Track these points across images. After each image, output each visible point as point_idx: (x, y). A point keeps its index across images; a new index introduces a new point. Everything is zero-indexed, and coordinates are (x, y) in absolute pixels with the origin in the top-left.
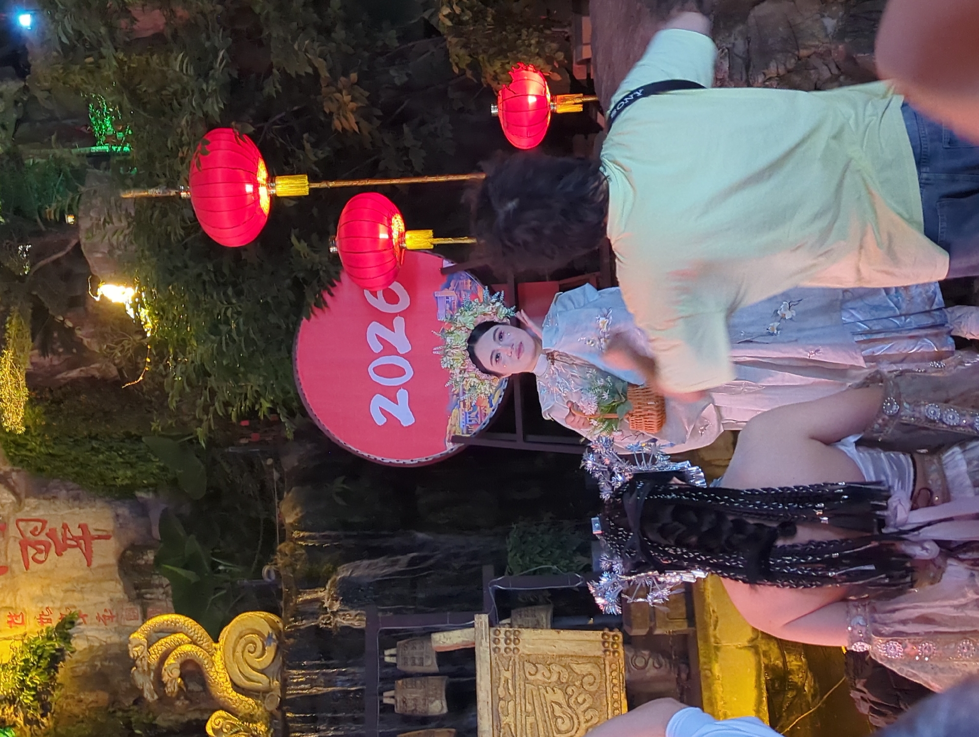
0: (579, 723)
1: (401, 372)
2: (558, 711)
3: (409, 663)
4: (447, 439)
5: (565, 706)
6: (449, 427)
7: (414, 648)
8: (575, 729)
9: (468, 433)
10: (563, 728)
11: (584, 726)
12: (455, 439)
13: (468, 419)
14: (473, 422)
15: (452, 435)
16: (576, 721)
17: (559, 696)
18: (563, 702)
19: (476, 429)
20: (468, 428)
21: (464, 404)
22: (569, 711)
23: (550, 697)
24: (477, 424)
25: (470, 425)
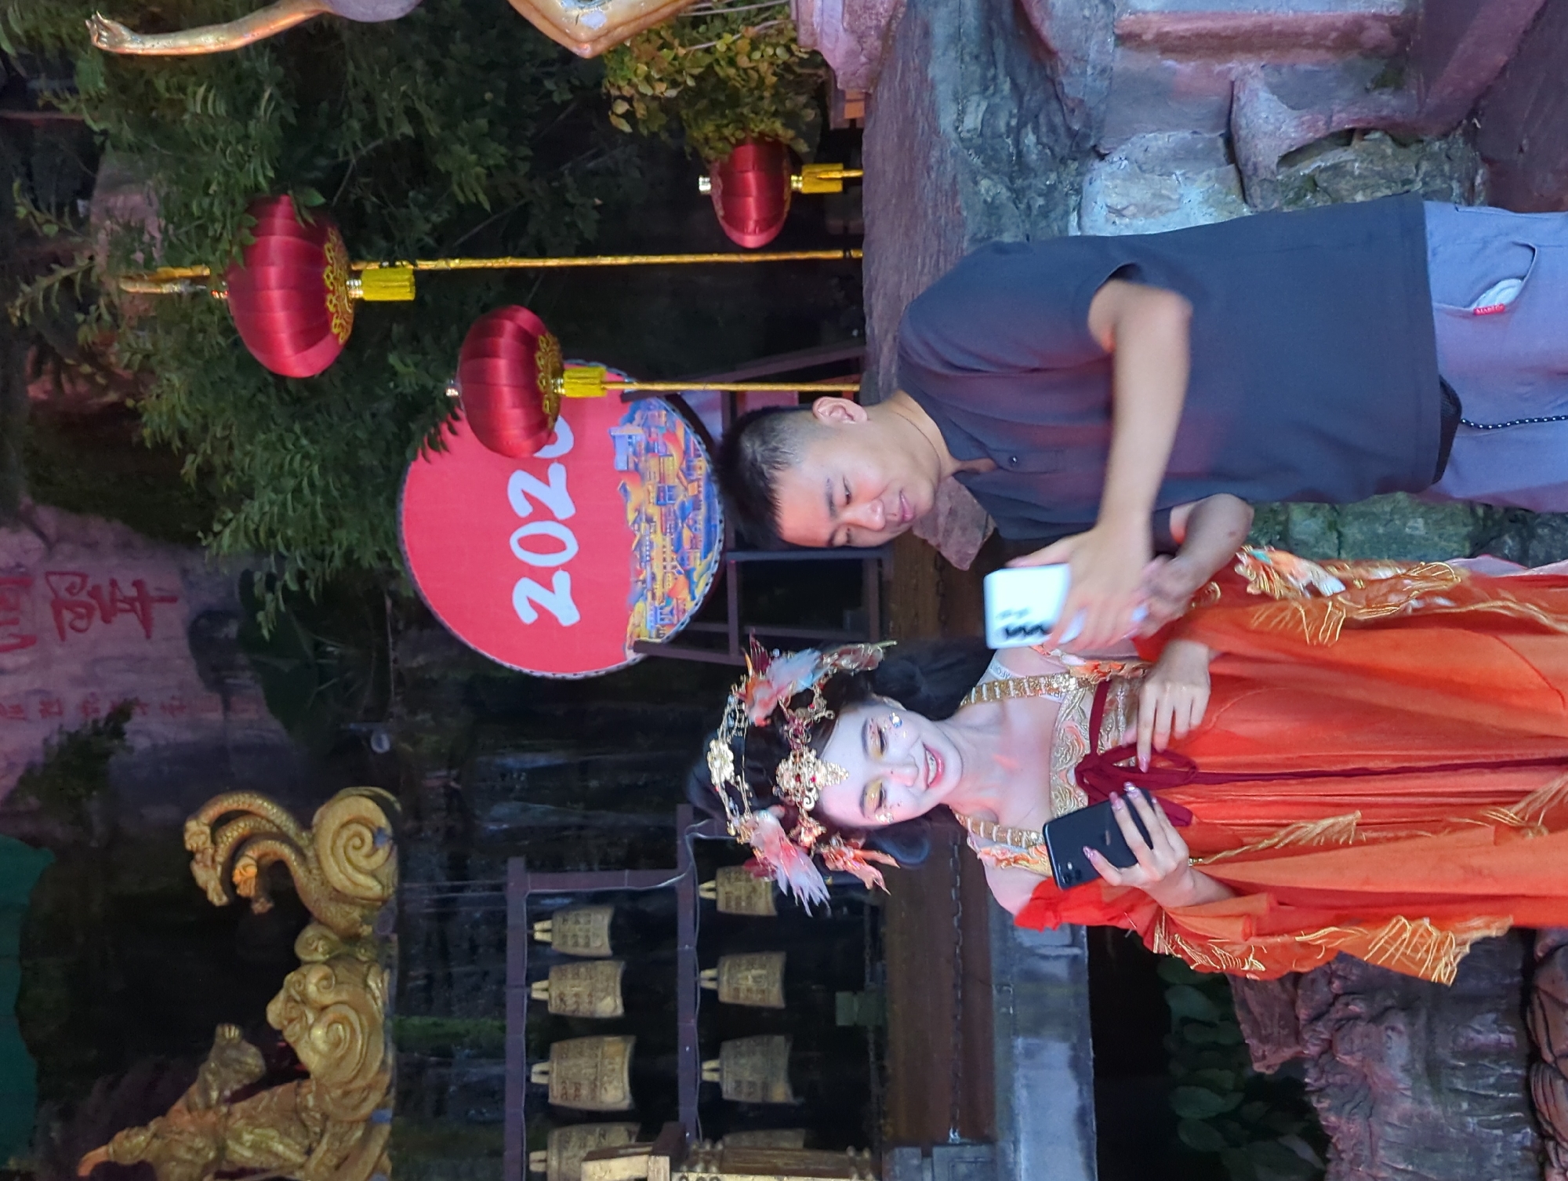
1: (558, 546)
3: (570, 942)
4: (627, 645)
6: (629, 628)
7: (577, 922)
9: (658, 636)
12: (638, 646)
13: (659, 617)
14: (666, 621)
15: (635, 639)
19: (669, 632)
20: (658, 630)
21: (654, 596)
24: (672, 625)
25: (663, 626)
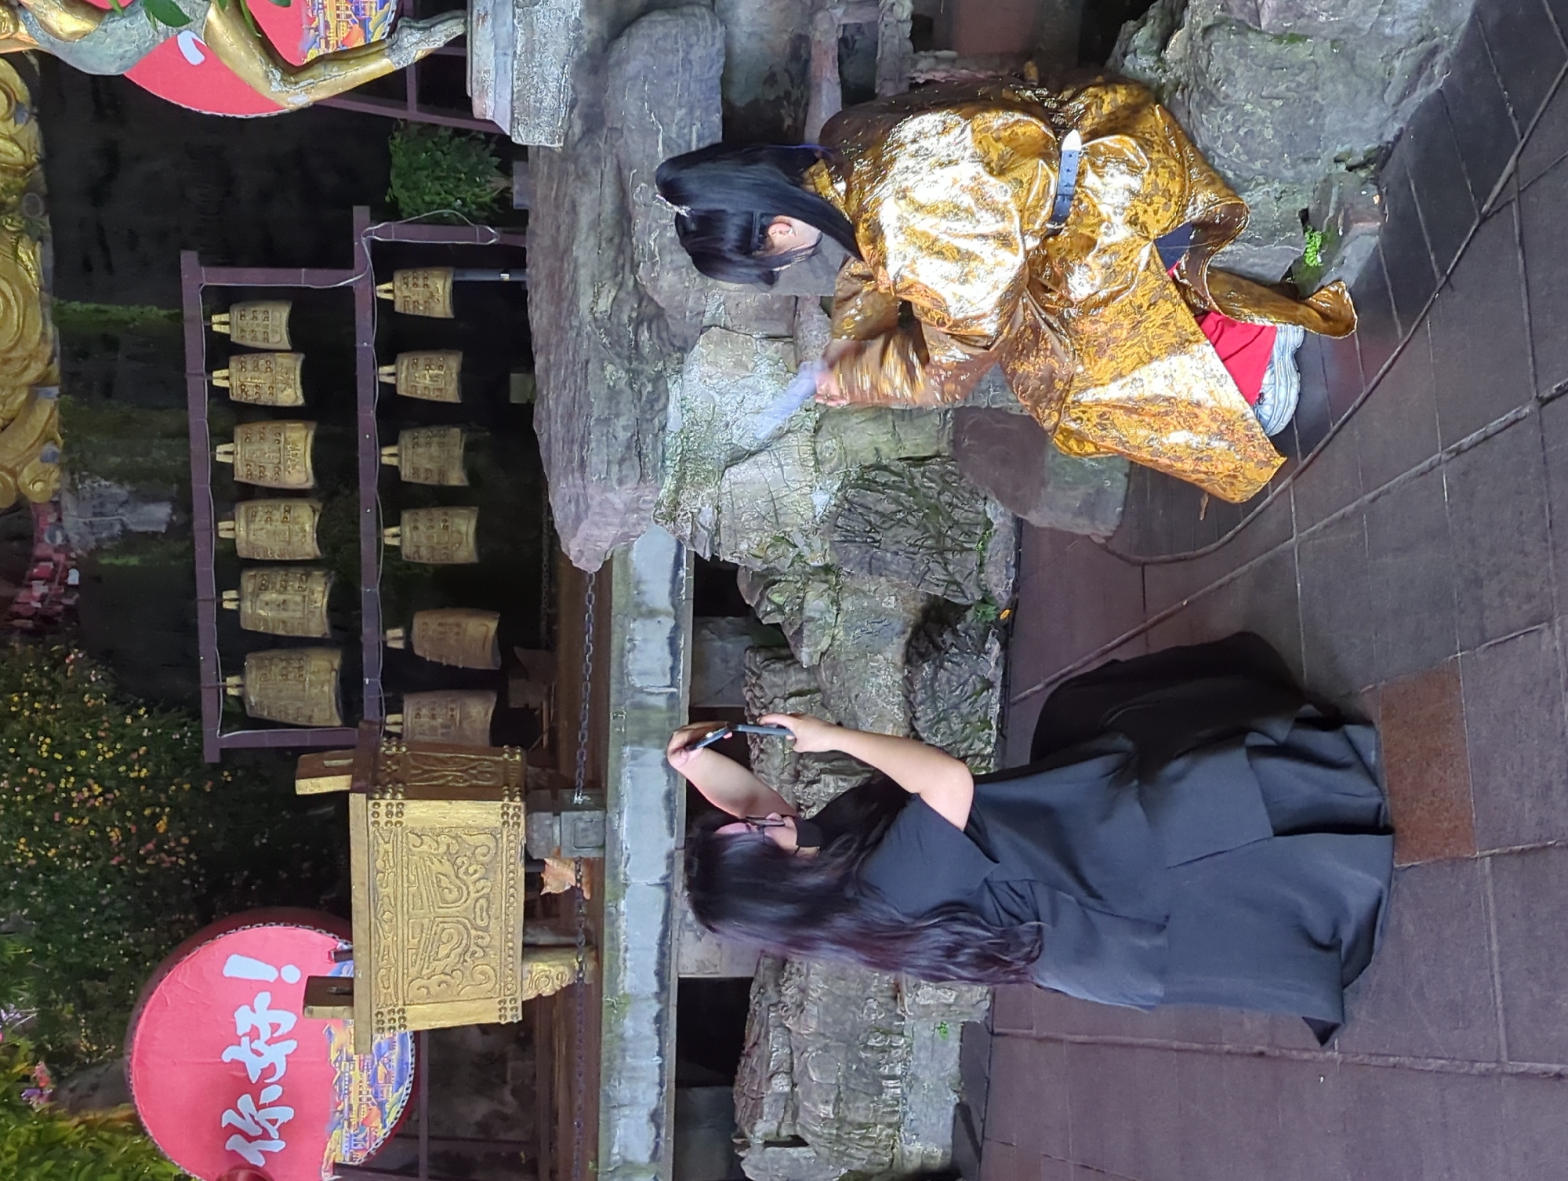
0: (469, 893)
2: (445, 882)
3: (249, 336)
5: (453, 878)
7: (255, 318)
8: (463, 900)
10: (450, 897)
11: (473, 895)
16: (465, 893)
17: (447, 867)
18: (452, 874)
22: (458, 882)
23: (436, 867)
